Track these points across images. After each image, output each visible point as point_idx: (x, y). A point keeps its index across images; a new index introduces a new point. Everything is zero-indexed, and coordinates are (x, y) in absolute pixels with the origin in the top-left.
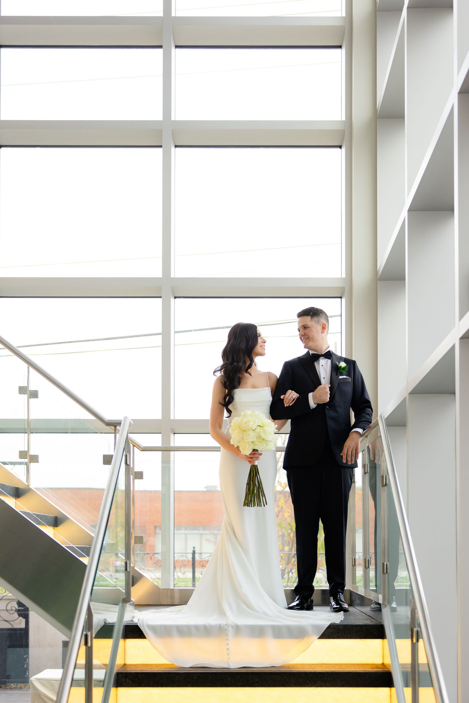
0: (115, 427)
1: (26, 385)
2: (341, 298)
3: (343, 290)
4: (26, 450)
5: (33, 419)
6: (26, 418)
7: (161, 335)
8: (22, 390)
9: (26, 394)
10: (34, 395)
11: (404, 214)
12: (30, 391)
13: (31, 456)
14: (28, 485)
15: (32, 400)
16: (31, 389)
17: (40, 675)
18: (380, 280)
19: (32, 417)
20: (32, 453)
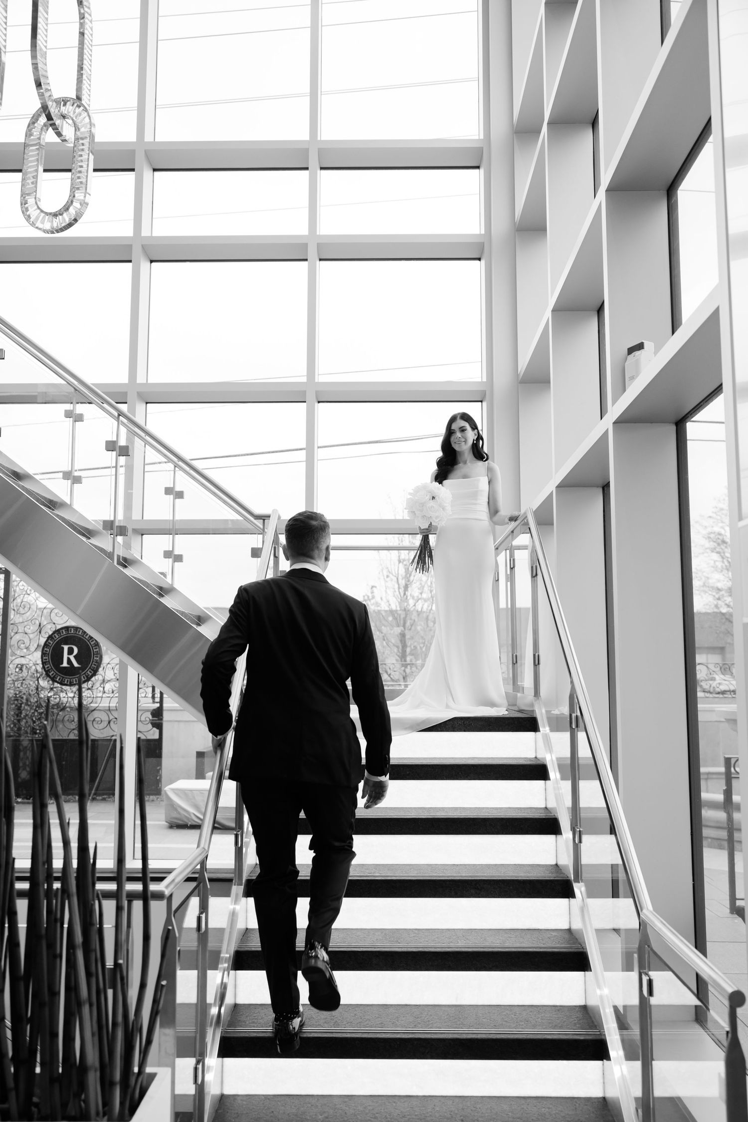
0: (264, 520)
1: (172, 486)
2: (481, 401)
3: (484, 393)
4: (171, 549)
5: (177, 520)
6: (172, 518)
7: (305, 451)
8: (168, 491)
9: (172, 494)
10: (180, 495)
11: (548, 314)
12: (176, 491)
13: (175, 555)
14: (172, 584)
15: (177, 501)
16: (177, 490)
17: (176, 785)
18: (521, 382)
19: (177, 518)
20: (176, 552)
